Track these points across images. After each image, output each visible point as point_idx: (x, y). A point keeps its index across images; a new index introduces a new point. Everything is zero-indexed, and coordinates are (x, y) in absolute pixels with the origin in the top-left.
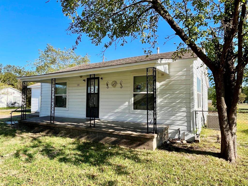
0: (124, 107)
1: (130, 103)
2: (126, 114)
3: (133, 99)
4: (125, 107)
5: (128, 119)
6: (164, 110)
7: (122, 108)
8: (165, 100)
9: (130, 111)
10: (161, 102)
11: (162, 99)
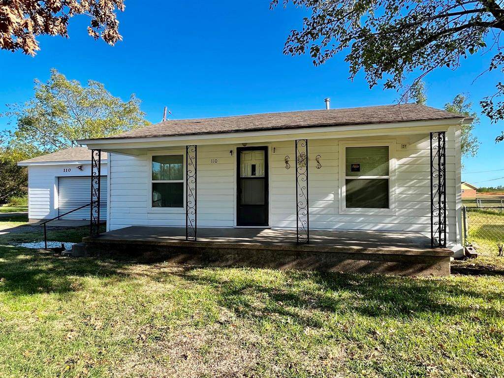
0: (325, 203)
1: (340, 196)
2: (331, 216)
3: (344, 189)
4: (327, 204)
5: (334, 225)
6: (408, 207)
7: (321, 205)
8: (409, 190)
9: (340, 210)
10: (401, 193)
11: (401, 189)
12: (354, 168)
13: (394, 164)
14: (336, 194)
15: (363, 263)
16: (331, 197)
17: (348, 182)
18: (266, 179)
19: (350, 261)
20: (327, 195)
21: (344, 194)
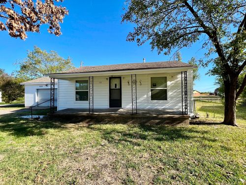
2: (145, 103)
3: (150, 93)
4: (144, 99)
5: (147, 107)
6: (174, 99)
7: (142, 99)
8: (174, 93)
9: (149, 101)
10: (171, 95)
12: (154, 85)
13: (169, 83)
14: (147, 95)
15: (157, 121)
16: (146, 96)
17: (152, 90)
18: (120, 89)
19: (152, 120)
20: (144, 95)
21: (150, 95)
